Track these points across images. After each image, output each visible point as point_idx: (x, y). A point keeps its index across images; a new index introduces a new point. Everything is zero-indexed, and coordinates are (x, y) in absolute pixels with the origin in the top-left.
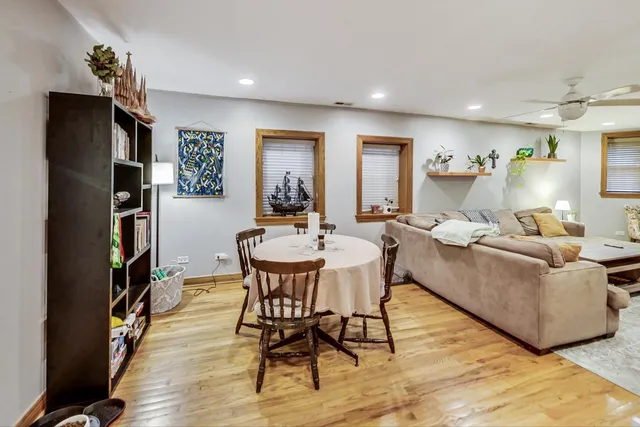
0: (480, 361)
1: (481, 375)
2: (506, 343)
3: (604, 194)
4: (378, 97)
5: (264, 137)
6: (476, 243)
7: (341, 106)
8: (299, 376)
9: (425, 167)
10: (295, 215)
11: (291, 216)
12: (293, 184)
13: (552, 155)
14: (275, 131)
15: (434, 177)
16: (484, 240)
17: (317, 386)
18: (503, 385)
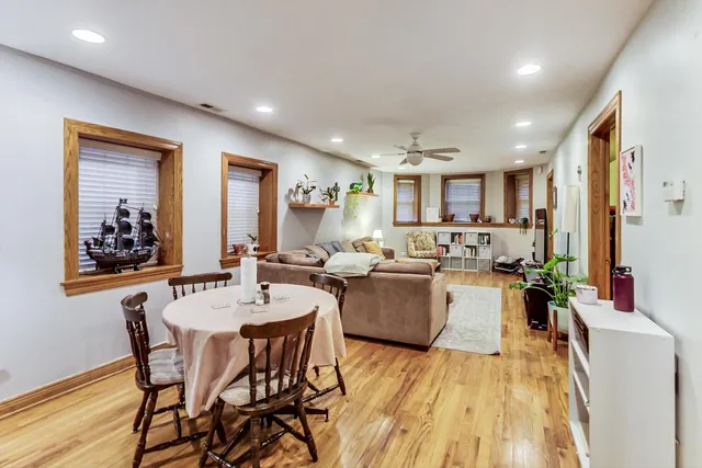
0: (403, 370)
1: (412, 379)
2: (405, 351)
3: (396, 224)
4: (264, 111)
5: (82, 136)
6: (373, 271)
7: (206, 111)
8: (284, 462)
9: (288, 197)
10: (136, 269)
11: (131, 272)
12: (133, 220)
13: (370, 191)
14: (104, 129)
15: (296, 209)
16: (380, 267)
17: (315, 459)
18: (428, 378)
